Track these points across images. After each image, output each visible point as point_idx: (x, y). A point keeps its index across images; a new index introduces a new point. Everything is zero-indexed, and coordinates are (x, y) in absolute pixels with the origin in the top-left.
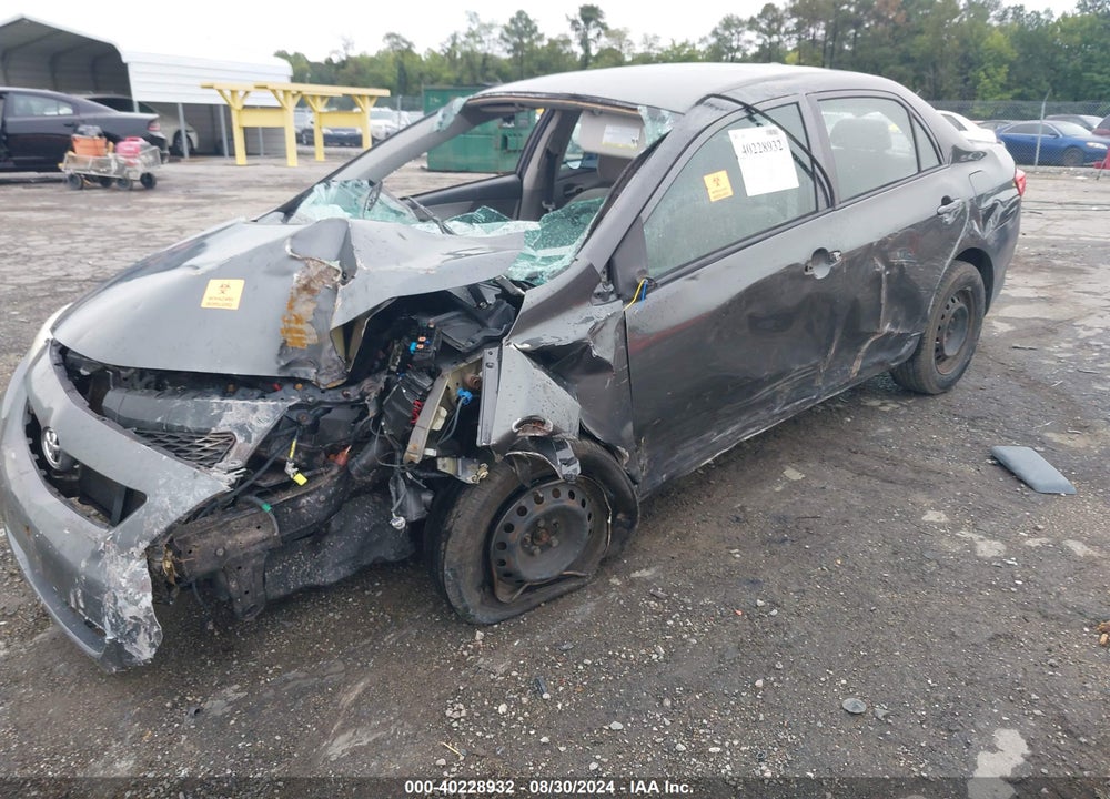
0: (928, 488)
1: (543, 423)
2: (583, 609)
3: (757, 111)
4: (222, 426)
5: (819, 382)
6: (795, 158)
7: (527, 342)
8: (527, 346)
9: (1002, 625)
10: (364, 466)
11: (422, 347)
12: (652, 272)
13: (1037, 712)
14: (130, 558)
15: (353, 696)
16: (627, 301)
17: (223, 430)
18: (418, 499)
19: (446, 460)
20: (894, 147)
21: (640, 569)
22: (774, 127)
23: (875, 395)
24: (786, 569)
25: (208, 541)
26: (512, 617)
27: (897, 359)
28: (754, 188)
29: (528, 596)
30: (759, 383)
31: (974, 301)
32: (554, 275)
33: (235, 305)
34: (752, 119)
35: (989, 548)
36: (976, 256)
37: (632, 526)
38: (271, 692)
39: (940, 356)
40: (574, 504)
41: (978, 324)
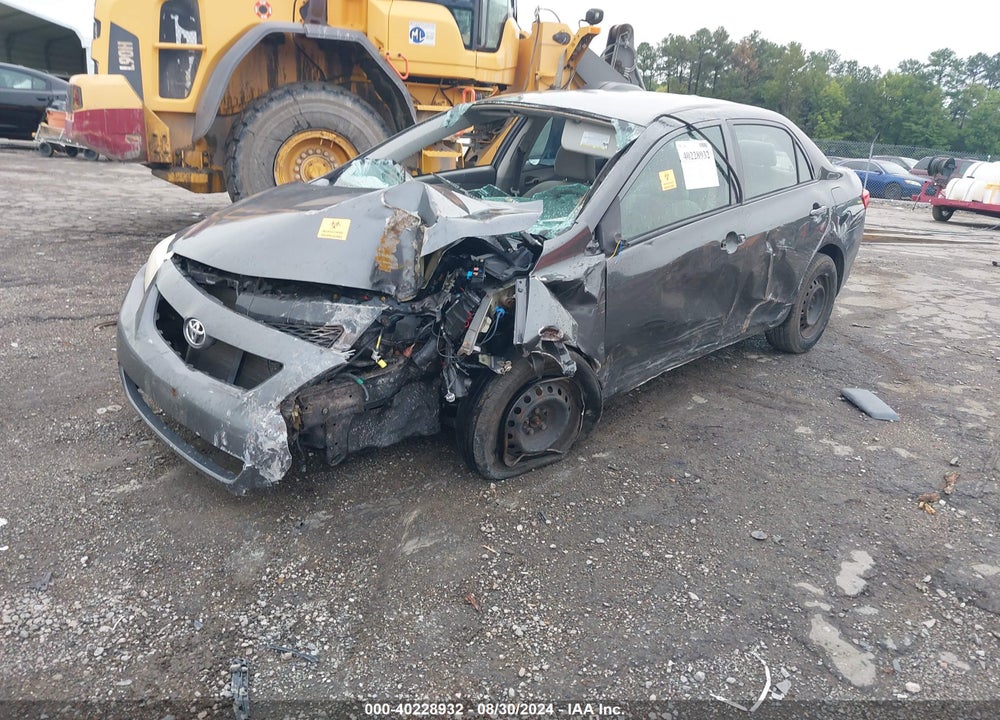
0: (795, 412)
1: (557, 332)
2: (563, 474)
3: (695, 129)
4: (334, 321)
5: (721, 333)
6: (718, 166)
7: (545, 277)
8: (545, 279)
9: (853, 495)
10: (424, 359)
11: (476, 274)
12: (624, 237)
13: (879, 543)
14: (269, 408)
15: (411, 519)
16: (608, 255)
17: (335, 324)
18: (462, 383)
19: (485, 356)
20: (777, 165)
21: (598, 453)
22: (705, 141)
23: (753, 350)
24: (702, 456)
25: (318, 402)
26: (516, 476)
27: (774, 322)
28: (691, 184)
29: (523, 464)
30: (684, 327)
31: (829, 285)
32: (559, 233)
33: (344, 238)
34: (690, 134)
35: (842, 450)
36: (833, 250)
37: (596, 419)
38: (351, 515)
39: (804, 325)
40: (561, 398)
41: (831, 301)
